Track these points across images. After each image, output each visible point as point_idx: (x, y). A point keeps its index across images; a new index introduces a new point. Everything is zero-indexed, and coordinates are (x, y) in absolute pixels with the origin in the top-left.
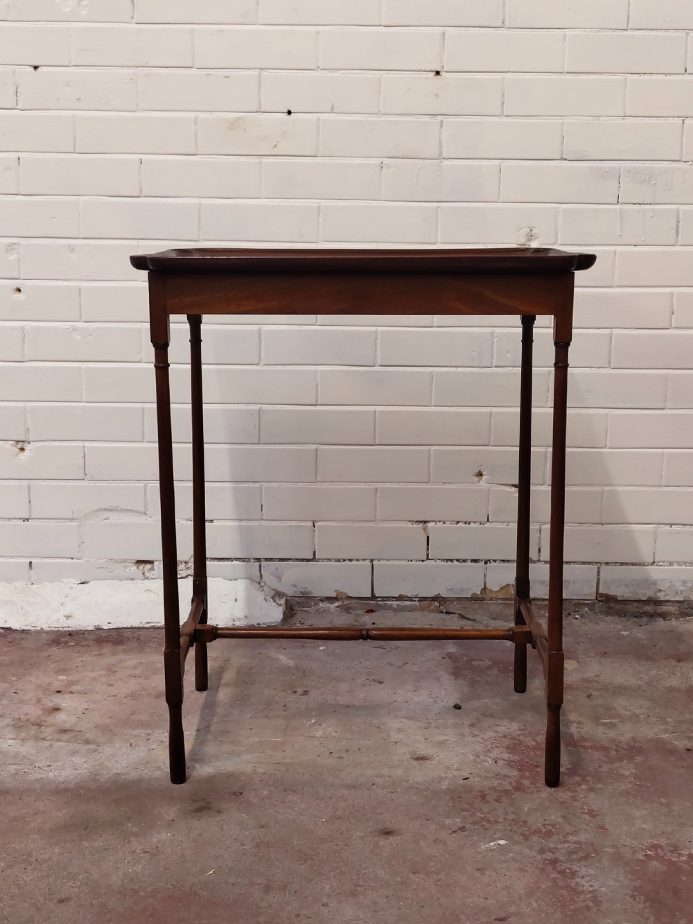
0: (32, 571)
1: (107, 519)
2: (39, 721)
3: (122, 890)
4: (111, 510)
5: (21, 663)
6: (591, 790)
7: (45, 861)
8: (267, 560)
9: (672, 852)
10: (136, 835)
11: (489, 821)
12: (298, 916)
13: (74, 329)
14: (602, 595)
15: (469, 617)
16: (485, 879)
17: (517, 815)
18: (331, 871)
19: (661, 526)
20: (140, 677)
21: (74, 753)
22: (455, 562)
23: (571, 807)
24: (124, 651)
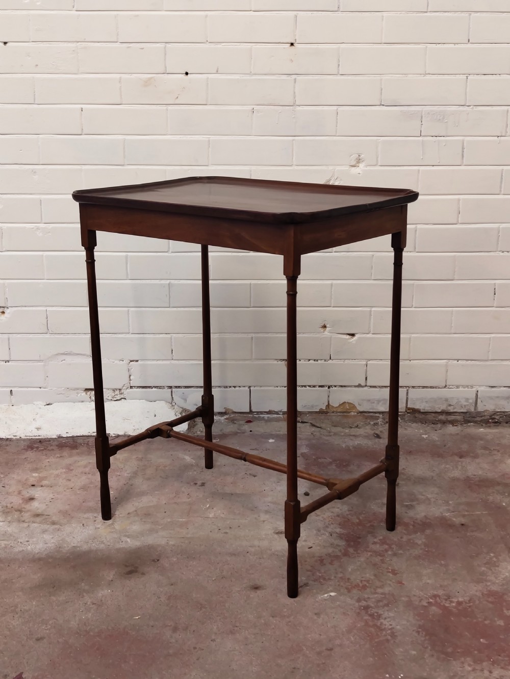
0: (12, 396)
1: (64, 360)
2: (20, 508)
3: (78, 631)
4: (66, 354)
5: (7, 464)
6: (395, 554)
7: (27, 611)
8: (176, 387)
9: (446, 600)
10: (88, 592)
11: (324, 579)
12: (195, 648)
13: (38, 228)
14: (409, 409)
15: (318, 425)
16: (320, 621)
17: (343, 574)
18: (217, 616)
19: (451, 361)
20: (89, 474)
21: (44, 531)
22: (308, 387)
23: (380, 567)
24: (78, 454)
